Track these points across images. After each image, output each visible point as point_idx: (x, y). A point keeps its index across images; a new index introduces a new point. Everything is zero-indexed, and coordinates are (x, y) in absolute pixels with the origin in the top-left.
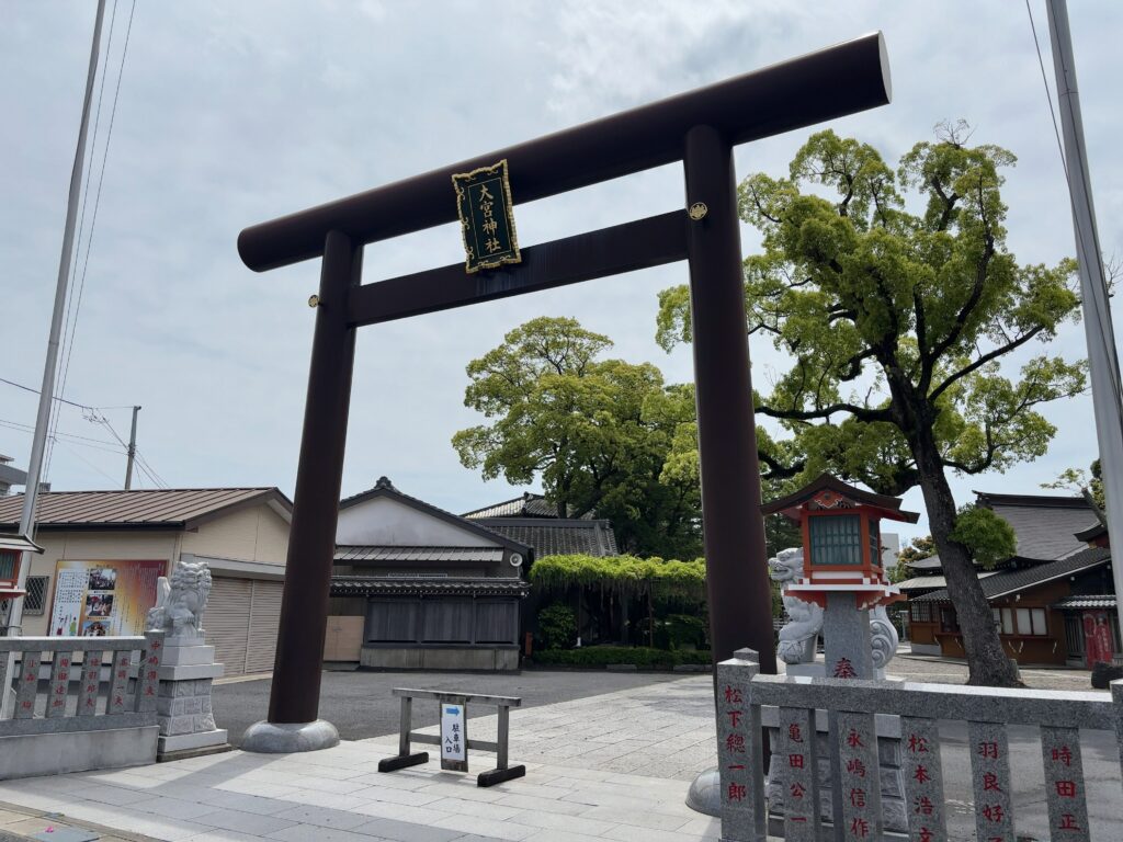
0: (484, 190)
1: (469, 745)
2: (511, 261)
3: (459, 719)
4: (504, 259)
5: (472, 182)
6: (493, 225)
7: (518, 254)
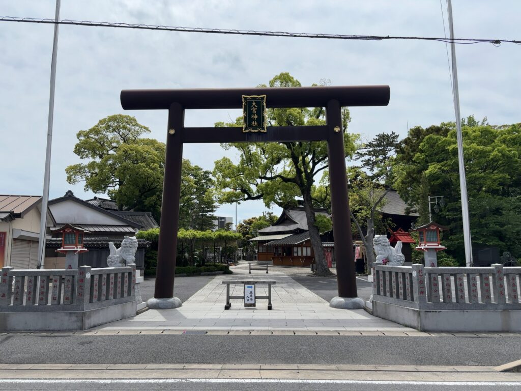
0: (254, 103)
1: (256, 298)
2: (263, 131)
3: (252, 290)
4: (259, 130)
5: (249, 99)
6: (256, 117)
7: (266, 129)
